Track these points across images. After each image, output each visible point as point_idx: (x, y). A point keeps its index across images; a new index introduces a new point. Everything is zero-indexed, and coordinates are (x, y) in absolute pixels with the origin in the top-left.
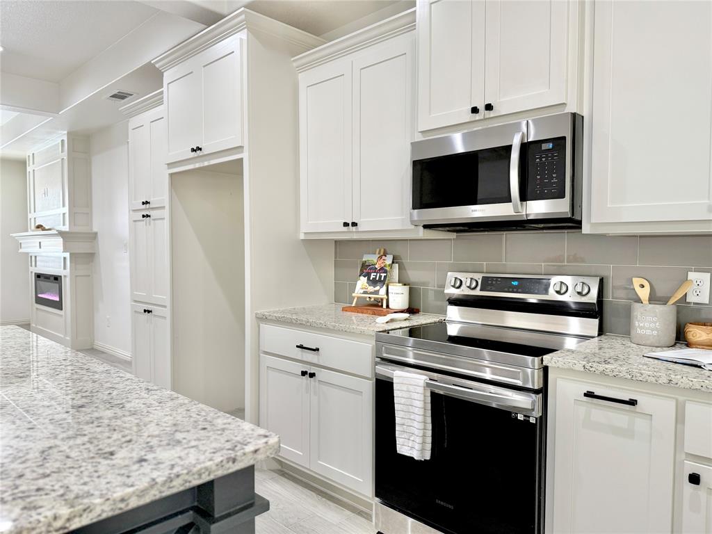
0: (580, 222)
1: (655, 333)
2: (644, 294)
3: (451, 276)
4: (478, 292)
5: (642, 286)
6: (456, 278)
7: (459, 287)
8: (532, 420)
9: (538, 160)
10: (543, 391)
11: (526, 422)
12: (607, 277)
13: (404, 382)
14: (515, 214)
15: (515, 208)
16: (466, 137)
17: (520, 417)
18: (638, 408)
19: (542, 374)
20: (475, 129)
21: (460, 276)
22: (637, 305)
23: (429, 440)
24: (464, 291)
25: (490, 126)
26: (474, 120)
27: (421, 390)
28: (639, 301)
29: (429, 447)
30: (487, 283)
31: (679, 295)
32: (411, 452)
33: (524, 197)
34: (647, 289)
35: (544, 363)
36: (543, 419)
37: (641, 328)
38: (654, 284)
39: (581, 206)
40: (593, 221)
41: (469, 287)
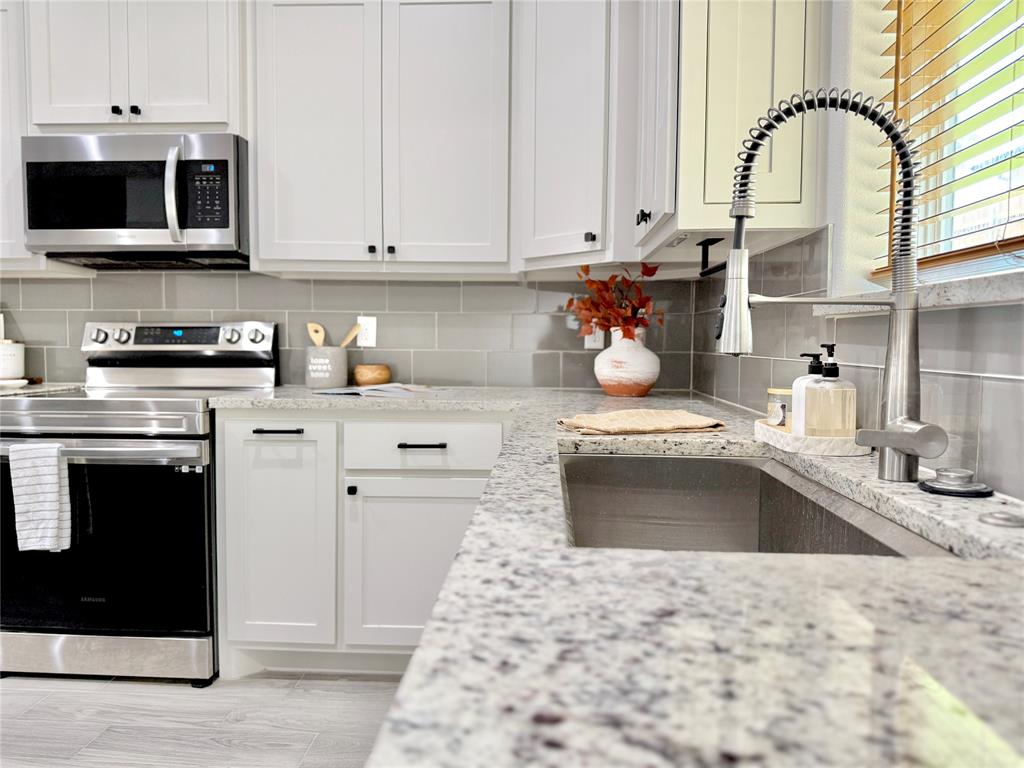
0: (247, 258)
1: (327, 375)
2: (318, 338)
3: (91, 329)
4: (131, 347)
5: (317, 331)
6: (99, 330)
7: (103, 342)
8: (199, 470)
9: (198, 183)
10: (210, 437)
11: (192, 473)
12: (284, 325)
13: (28, 456)
14: (173, 243)
15: (173, 236)
16: (104, 143)
17: (185, 469)
18: (304, 436)
19: (208, 418)
20: (118, 134)
21: (106, 327)
22: (310, 349)
23: (68, 524)
24: (112, 346)
25: (137, 133)
26: (114, 122)
27: (54, 461)
28: (313, 344)
29: (67, 532)
30: (142, 335)
31: (350, 339)
32: (41, 543)
33: (183, 224)
34: (321, 335)
35: (211, 406)
36: (211, 469)
37: (315, 371)
38: (327, 328)
39: (248, 240)
40: (262, 256)
41: (118, 340)
